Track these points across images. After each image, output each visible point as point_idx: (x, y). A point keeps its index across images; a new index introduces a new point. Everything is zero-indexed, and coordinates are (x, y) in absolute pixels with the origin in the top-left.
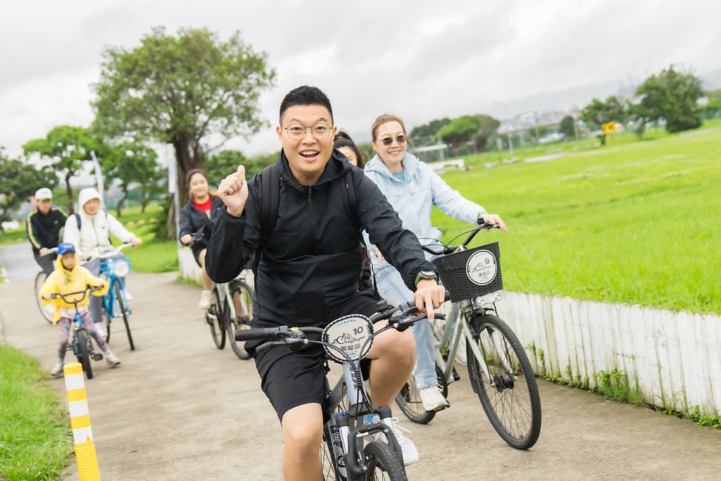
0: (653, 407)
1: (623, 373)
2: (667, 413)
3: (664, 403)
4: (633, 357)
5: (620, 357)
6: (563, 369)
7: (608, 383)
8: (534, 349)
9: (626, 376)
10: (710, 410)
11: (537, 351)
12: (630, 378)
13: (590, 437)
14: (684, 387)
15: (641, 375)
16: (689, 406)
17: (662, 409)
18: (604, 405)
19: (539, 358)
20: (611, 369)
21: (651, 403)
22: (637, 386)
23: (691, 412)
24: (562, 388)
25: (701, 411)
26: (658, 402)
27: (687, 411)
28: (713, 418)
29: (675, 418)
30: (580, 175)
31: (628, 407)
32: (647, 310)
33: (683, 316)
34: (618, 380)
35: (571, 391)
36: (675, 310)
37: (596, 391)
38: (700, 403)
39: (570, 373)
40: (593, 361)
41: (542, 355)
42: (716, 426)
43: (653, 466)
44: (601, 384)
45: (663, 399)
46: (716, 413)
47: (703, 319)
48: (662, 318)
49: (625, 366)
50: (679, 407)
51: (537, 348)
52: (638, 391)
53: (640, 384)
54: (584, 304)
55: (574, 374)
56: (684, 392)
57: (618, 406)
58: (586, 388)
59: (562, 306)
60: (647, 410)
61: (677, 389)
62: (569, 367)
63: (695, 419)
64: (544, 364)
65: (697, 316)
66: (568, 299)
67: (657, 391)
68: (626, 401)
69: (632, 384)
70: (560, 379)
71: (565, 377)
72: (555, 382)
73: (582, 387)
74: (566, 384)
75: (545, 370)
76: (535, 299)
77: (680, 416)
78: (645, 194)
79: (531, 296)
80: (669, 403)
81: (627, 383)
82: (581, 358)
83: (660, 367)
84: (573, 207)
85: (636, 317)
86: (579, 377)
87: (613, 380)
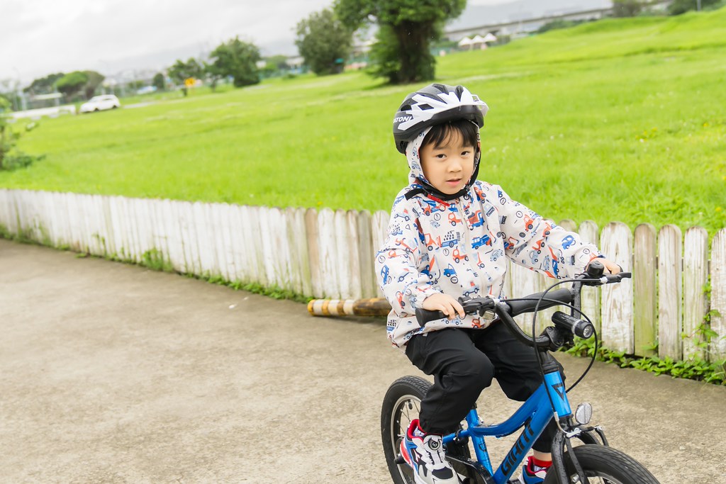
0: (179, 273)
1: (159, 250)
2: (189, 277)
3: (187, 270)
4: (166, 238)
5: (157, 239)
6: (119, 250)
7: (149, 259)
8: (98, 236)
9: (161, 252)
10: (216, 272)
11: (101, 239)
12: (164, 253)
13: (130, 295)
14: (199, 257)
15: (172, 250)
16: (203, 270)
17: (186, 274)
18: (146, 274)
19: (102, 243)
20: (151, 248)
21: (178, 270)
22: (169, 259)
23: (205, 274)
24: (117, 264)
25: (211, 273)
26: (183, 270)
27: (201, 273)
28: (218, 277)
29: (194, 280)
30: (162, 117)
31: (162, 274)
32: (174, 202)
33: (198, 206)
34: (156, 255)
35: (123, 266)
36: (192, 202)
37: (141, 265)
38: (210, 268)
39: (123, 253)
40: (139, 244)
41: (104, 241)
42: (220, 283)
43: (170, 311)
44: (144, 260)
45: (186, 267)
46: (220, 273)
47: (210, 206)
48: (183, 208)
49: (160, 245)
50: (197, 272)
51: (101, 235)
52: (170, 263)
53: (171, 256)
54: (132, 201)
55: (127, 254)
56: (199, 260)
57: (155, 274)
58: (135, 263)
59: (117, 204)
60: (176, 276)
61: (195, 258)
62: (123, 249)
63: (207, 279)
64: (105, 247)
65: (207, 205)
66: (121, 198)
67: (182, 262)
68: (161, 270)
69: (166, 258)
70: (116, 258)
71: (120, 256)
72: (113, 260)
73: (132, 263)
74: (120, 261)
75: (106, 252)
76: (98, 199)
77: (197, 278)
78: (209, 130)
79: (95, 197)
80: (191, 269)
81: (162, 257)
82: (131, 241)
83: (183, 243)
84: (153, 140)
85: (168, 208)
86: (130, 255)
87: (153, 256)
